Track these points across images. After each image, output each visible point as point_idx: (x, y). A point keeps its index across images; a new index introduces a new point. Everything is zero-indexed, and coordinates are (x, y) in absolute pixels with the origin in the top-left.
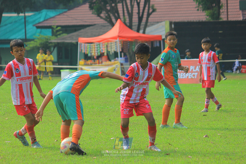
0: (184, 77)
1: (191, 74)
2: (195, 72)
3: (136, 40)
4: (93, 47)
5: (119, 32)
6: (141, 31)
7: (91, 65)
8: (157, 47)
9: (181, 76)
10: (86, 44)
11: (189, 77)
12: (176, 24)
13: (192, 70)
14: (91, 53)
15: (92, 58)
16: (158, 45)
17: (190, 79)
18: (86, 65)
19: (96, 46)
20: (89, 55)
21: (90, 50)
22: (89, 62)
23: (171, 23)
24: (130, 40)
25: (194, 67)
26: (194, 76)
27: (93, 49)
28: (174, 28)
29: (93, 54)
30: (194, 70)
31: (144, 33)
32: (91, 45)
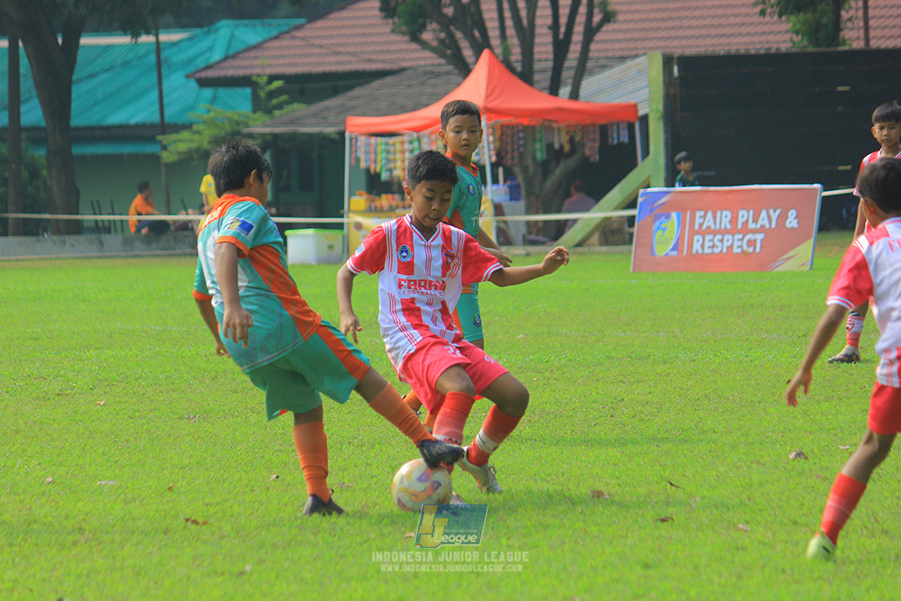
0: (717, 251)
1: (742, 239)
2: (754, 231)
3: (547, 120)
4: (398, 147)
5: (487, 97)
6: (565, 91)
7: (392, 209)
8: (620, 144)
9: (707, 244)
10: (373, 140)
11: (736, 250)
12: (687, 62)
13: (745, 224)
14: (391, 171)
15: (395, 188)
16: (625, 139)
17: (737, 254)
18: (372, 211)
19: (407, 146)
20: (384, 176)
21: (388, 161)
22: (385, 200)
23: (668, 61)
24: (526, 122)
25: (751, 212)
26: (751, 243)
27: (399, 156)
28: (681, 77)
29: (398, 173)
30: (751, 225)
31: (574, 95)
32: (392, 140)
